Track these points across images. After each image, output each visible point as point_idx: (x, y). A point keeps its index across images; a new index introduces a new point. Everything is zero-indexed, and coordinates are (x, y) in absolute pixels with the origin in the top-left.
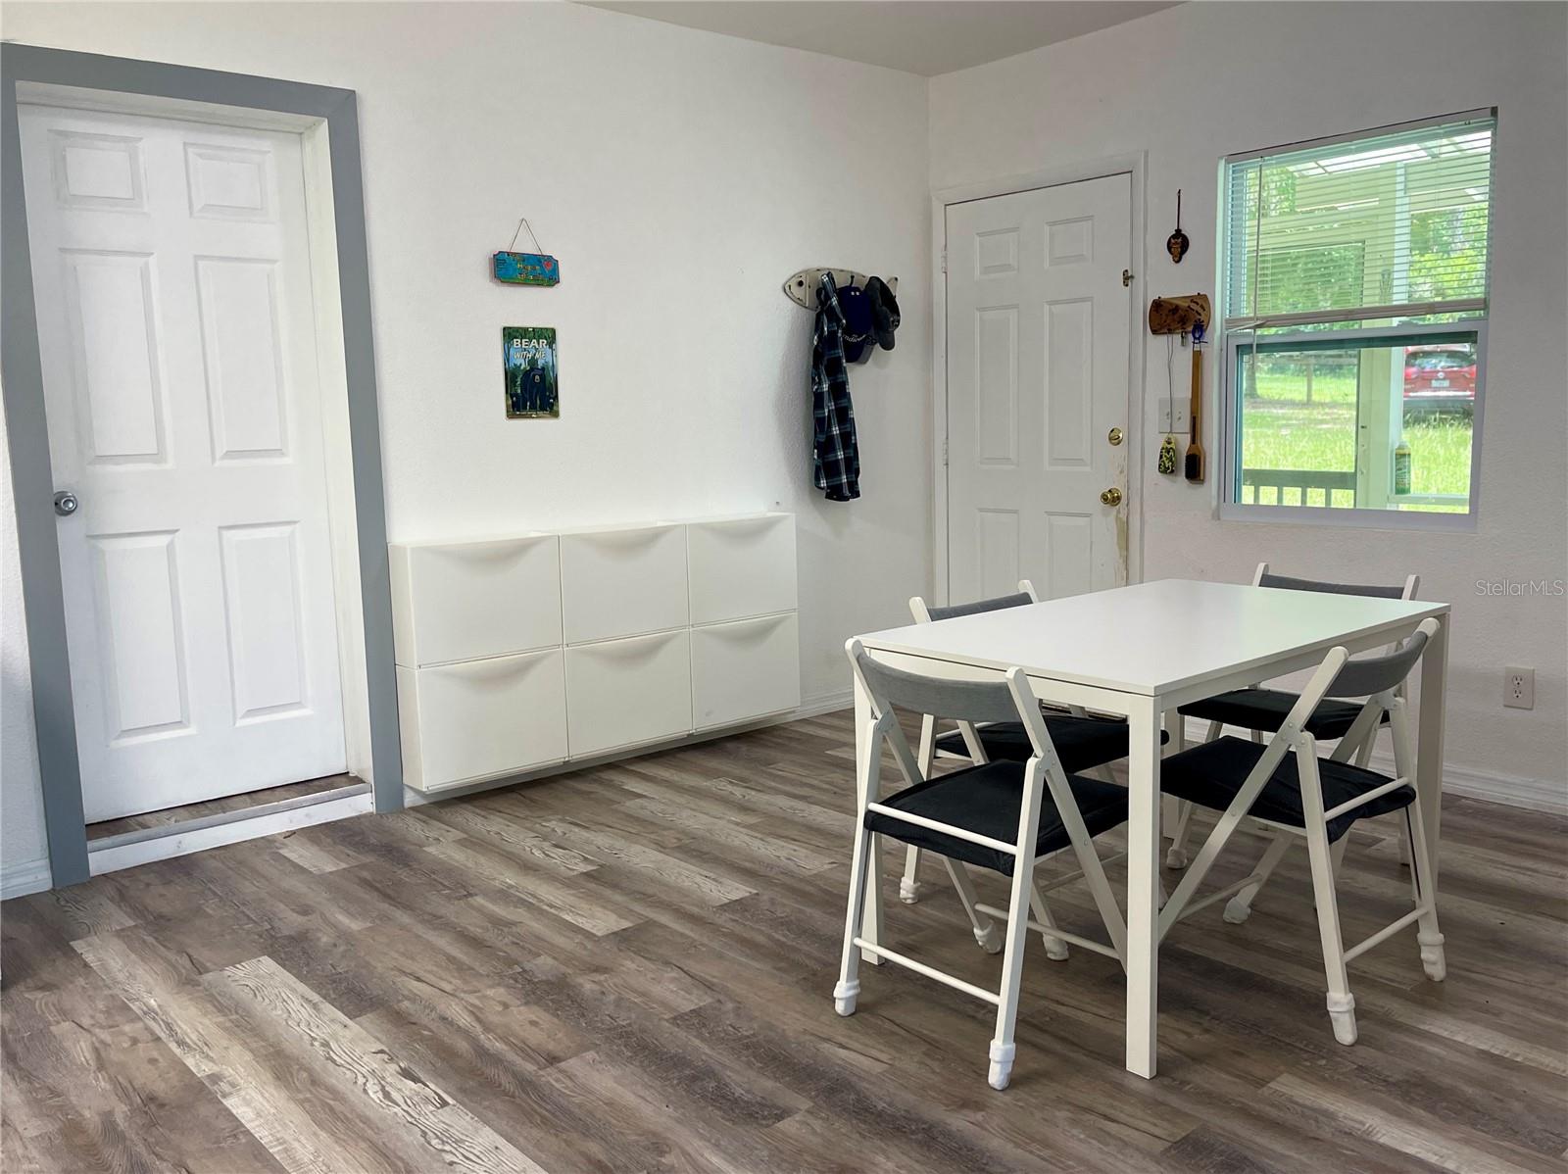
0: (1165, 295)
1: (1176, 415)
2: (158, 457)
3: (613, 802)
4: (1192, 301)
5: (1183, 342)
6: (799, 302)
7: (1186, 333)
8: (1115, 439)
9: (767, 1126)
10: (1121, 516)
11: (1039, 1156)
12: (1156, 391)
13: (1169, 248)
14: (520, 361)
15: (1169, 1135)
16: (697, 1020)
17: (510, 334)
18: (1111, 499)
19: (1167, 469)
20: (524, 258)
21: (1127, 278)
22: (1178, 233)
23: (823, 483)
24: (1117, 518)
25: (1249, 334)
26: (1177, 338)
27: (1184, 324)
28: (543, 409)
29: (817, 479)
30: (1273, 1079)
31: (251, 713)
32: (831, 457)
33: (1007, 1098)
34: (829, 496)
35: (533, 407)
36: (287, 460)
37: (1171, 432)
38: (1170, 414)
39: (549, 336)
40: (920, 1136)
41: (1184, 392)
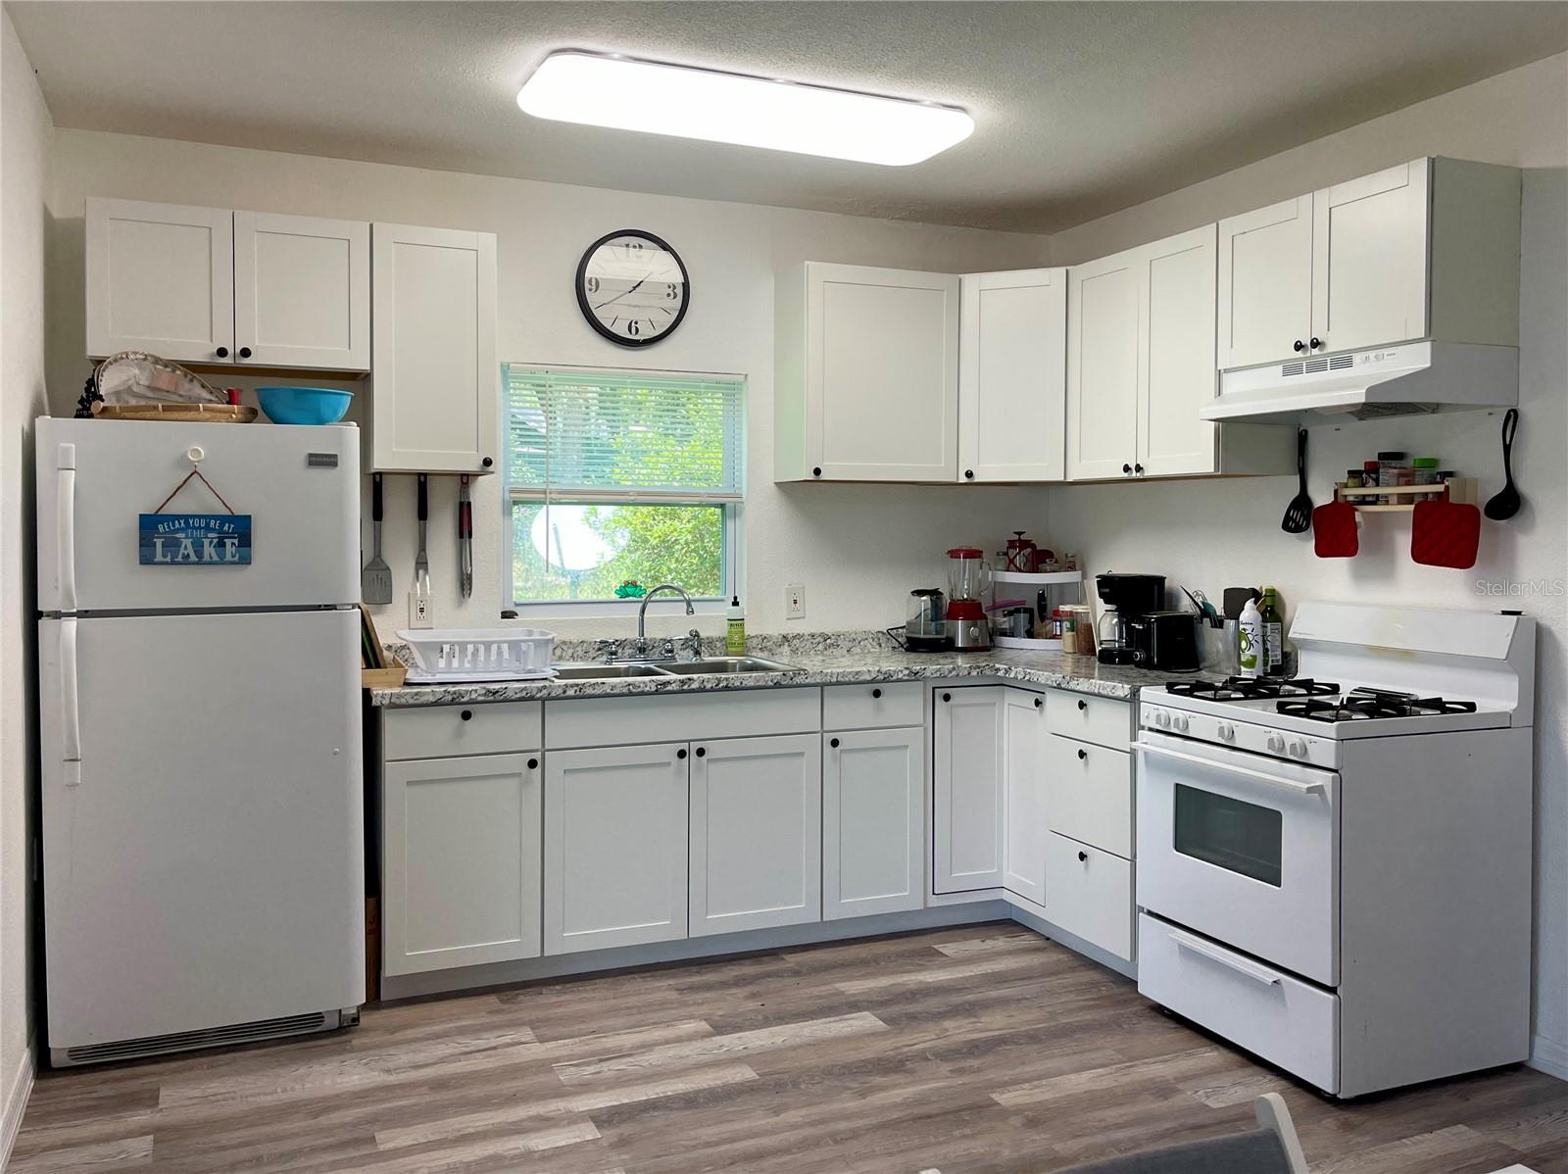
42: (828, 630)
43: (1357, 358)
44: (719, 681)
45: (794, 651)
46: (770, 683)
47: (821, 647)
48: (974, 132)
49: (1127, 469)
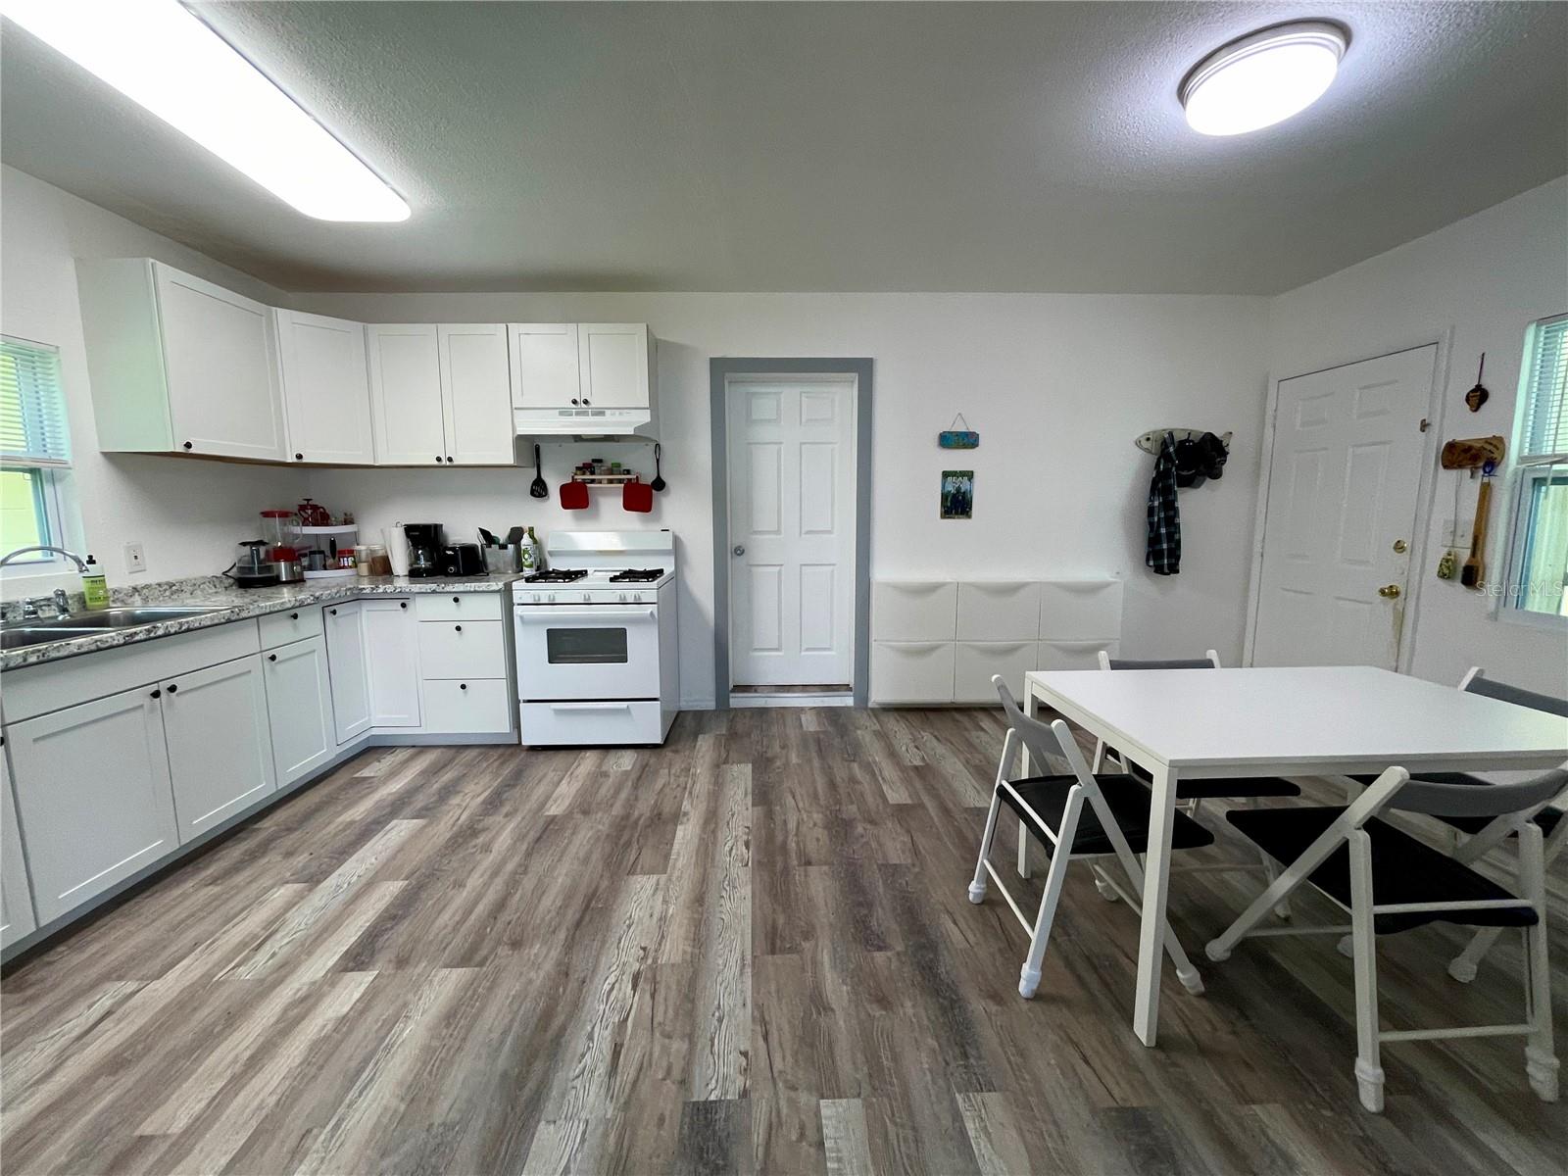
0: (1459, 438)
1: (1459, 532)
2: (778, 532)
3: (966, 729)
4: (1486, 442)
5: (1472, 474)
6: (1146, 450)
7: (1477, 468)
8: (1399, 547)
9: (869, 951)
10: (1398, 607)
11: (1008, 1058)
12: (1442, 515)
13: (1468, 400)
14: (951, 488)
15: (1122, 1099)
16: (891, 871)
17: (946, 475)
18: (1391, 593)
19: (1445, 574)
20: (958, 434)
21: (1424, 426)
22: (1479, 388)
23: (1151, 563)
24: (1395, 608)
25: (1544, 470)
26: (1467, 472)
27: (1476, 460)
28: (961, 514)
29: (1148, 560)
30: (1261, 1102)
31: (807, 650)
32: (1158, 547)
33: (1025, 1006)
34: (1156, 571)
35: (956, 513)
36: (832, 536)
37: (1453, 547)
38: (1454, 533)
39: (970, 475)
40: (946, 1003)
41: (1470, 514)
42: (172, 579)
43: (608, 412)
44: (181, 624)
45: (146, 600)
46: (223, 621)
47: (167, 593)
48: (411, 217)
49: (439, 459)
